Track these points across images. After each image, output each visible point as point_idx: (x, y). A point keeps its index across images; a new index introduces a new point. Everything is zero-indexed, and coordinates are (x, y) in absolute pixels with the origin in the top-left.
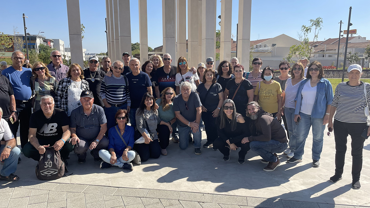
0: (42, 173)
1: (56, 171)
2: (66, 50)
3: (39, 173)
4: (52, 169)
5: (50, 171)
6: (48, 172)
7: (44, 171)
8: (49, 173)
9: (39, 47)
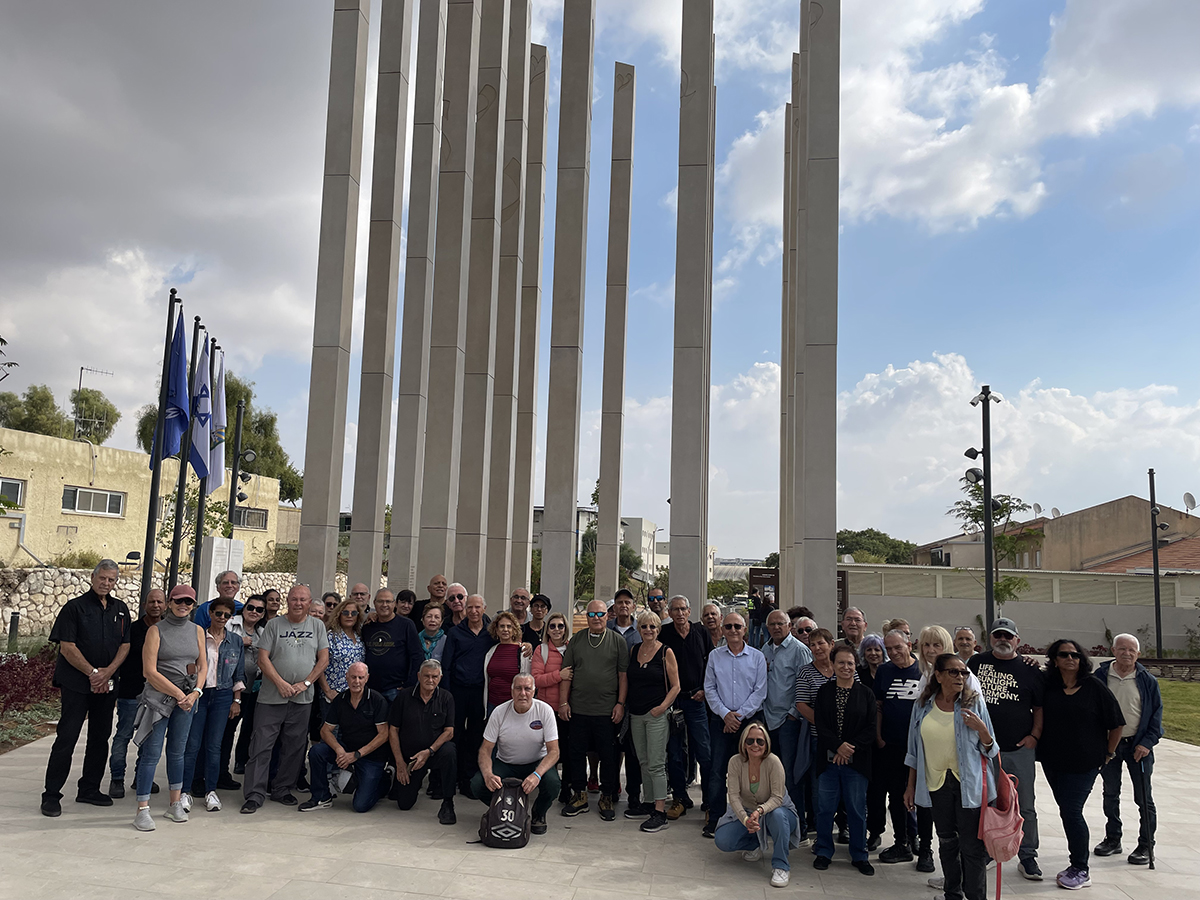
0: (495, 831)
1: (518, 832)
2: (660, 548)
3: (490, 831)
4: (513, 826)
5: (509, 830)
6: (504, 830)
7: (498, 827)
8: (507, 833)
9: (583, 537)
